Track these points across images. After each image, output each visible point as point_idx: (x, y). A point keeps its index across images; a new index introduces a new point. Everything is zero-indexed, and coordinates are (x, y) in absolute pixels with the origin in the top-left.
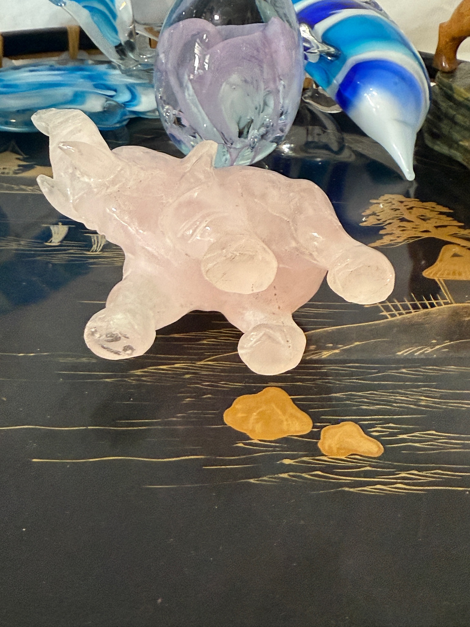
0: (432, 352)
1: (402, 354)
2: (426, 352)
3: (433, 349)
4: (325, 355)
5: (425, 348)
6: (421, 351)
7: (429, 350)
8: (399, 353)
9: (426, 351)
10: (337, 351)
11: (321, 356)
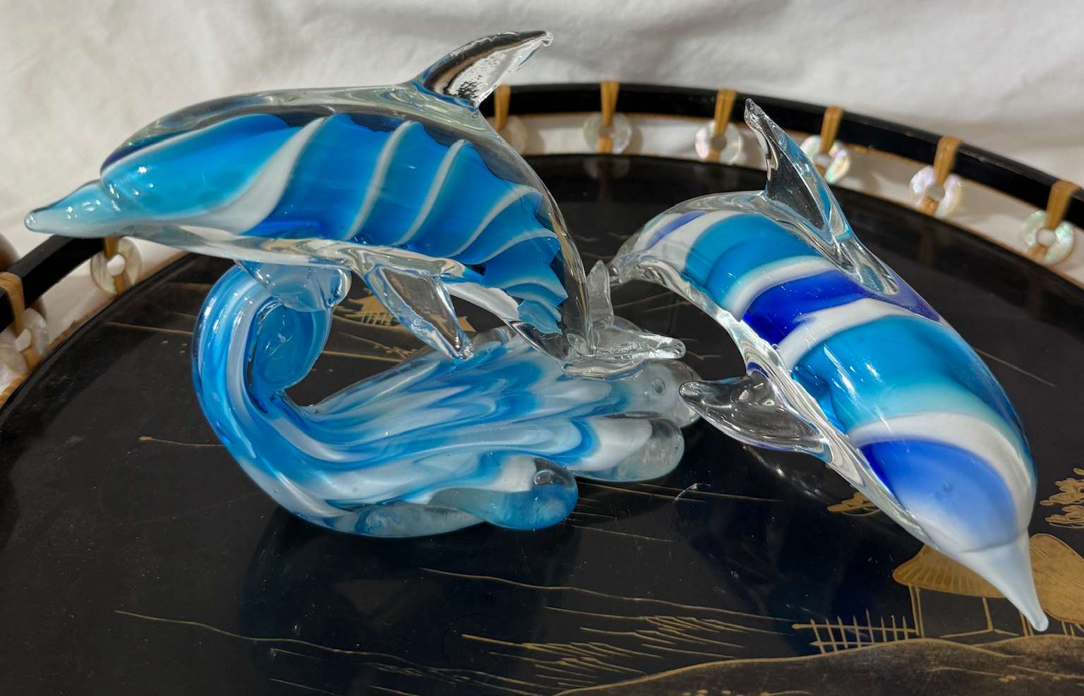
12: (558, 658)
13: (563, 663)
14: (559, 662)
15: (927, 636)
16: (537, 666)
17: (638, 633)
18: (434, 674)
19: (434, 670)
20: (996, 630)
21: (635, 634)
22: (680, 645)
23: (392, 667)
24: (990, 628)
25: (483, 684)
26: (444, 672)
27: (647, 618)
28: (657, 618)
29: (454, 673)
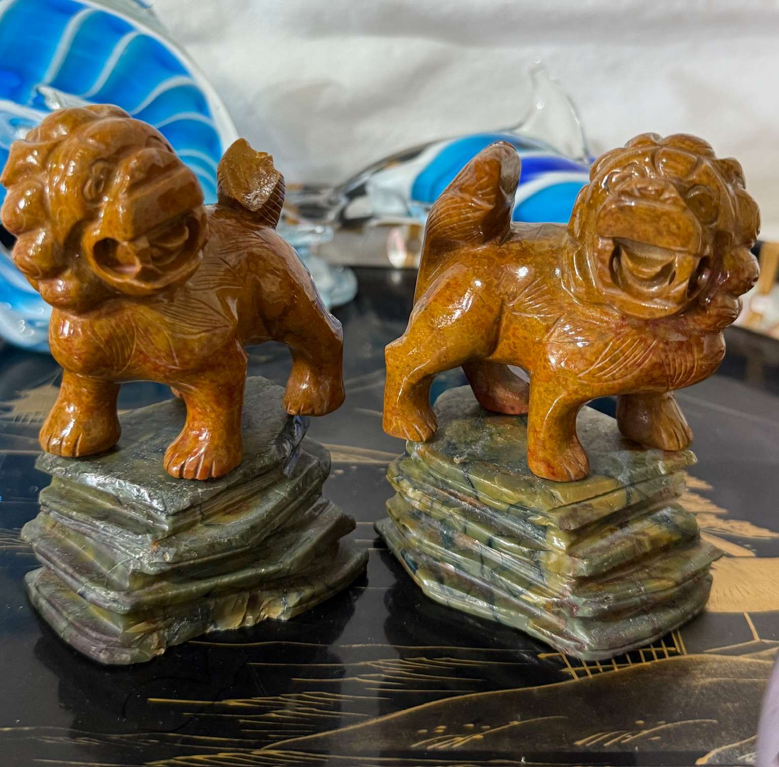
0: (631, 741)
1: (584, 745)
2: (624, 741)
3: (635, 737)
4: (459, 742)
5: (623, 734)
6: (616, 740)
7: (630, 738)
8: (579, 743)
9: (625, 738)
10: (479, 736)
11: (452, 745)
12: (266, 711)
13: (274, 715)
14: (267, 715)
15: (689, 653)
16: (241, 721)
17: (359, 677)
18: (115, 741)
19: (115, 737)
20: (764, 641)
21: (357, 679)
22: (411, 685)
23: (61, 739)
24: (757, 639)
25: (177, 745)
26: (127, 738)
27: (369, 663)
28: (381, 662)
29: (139, 737)
